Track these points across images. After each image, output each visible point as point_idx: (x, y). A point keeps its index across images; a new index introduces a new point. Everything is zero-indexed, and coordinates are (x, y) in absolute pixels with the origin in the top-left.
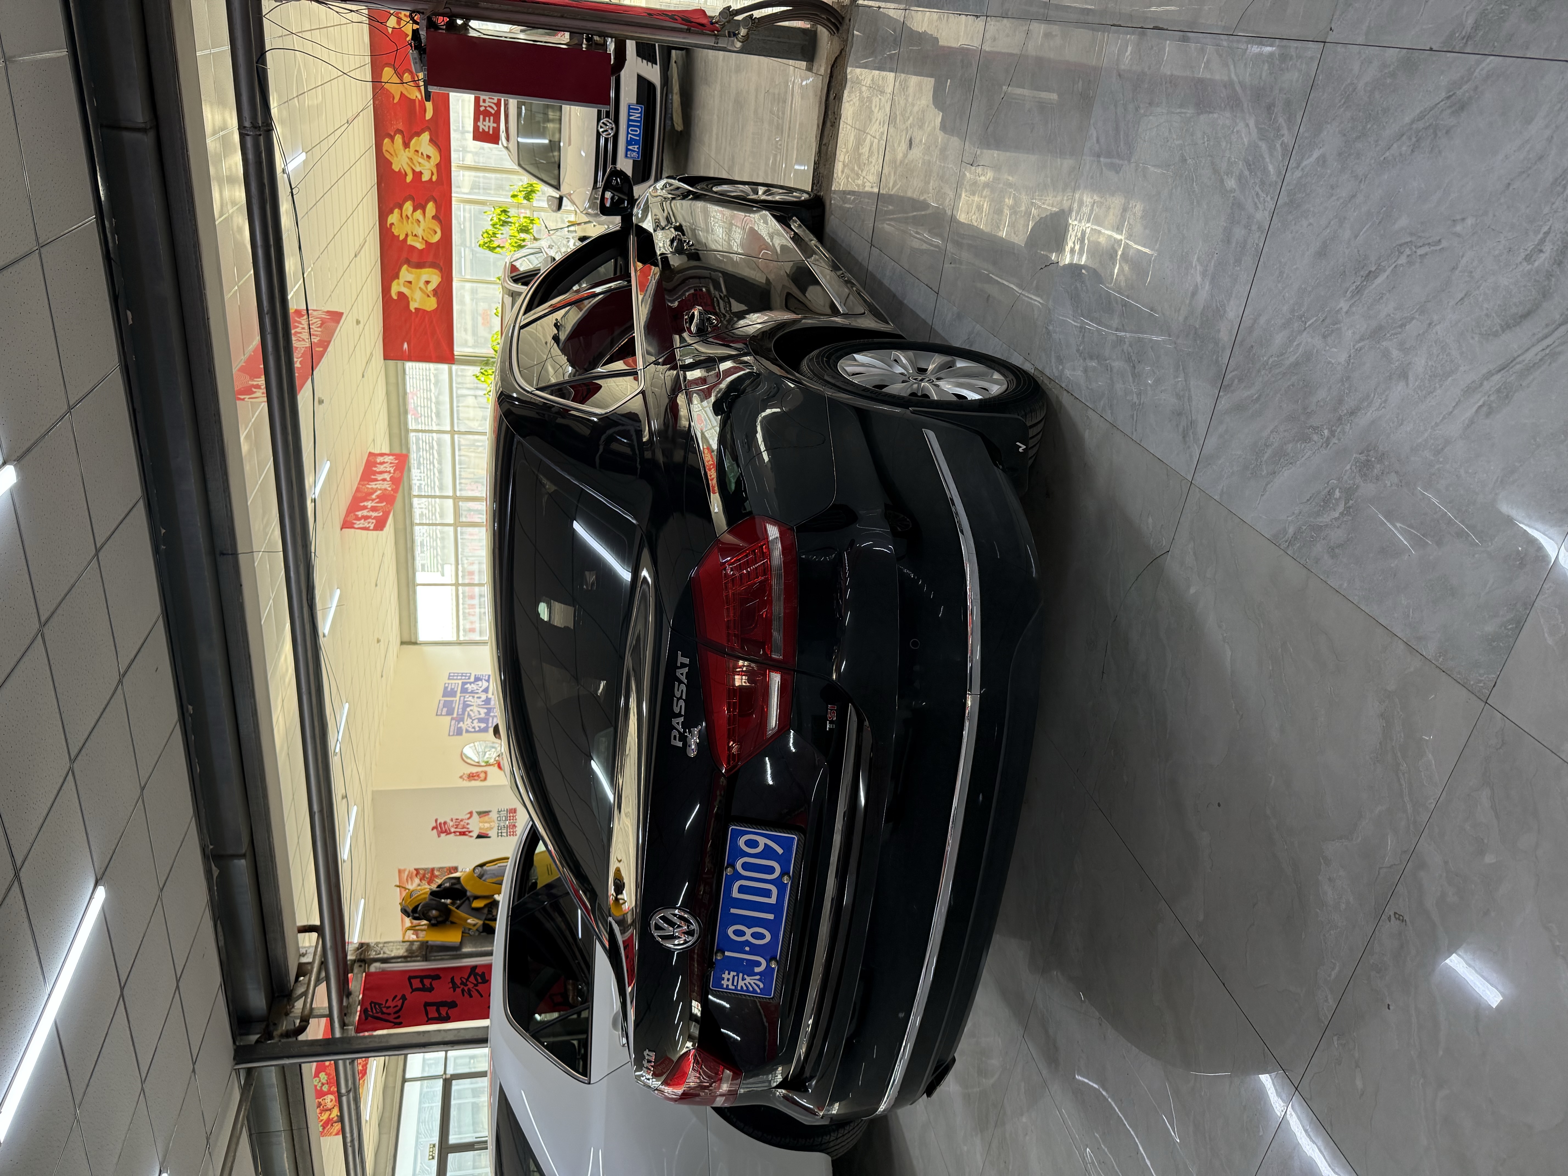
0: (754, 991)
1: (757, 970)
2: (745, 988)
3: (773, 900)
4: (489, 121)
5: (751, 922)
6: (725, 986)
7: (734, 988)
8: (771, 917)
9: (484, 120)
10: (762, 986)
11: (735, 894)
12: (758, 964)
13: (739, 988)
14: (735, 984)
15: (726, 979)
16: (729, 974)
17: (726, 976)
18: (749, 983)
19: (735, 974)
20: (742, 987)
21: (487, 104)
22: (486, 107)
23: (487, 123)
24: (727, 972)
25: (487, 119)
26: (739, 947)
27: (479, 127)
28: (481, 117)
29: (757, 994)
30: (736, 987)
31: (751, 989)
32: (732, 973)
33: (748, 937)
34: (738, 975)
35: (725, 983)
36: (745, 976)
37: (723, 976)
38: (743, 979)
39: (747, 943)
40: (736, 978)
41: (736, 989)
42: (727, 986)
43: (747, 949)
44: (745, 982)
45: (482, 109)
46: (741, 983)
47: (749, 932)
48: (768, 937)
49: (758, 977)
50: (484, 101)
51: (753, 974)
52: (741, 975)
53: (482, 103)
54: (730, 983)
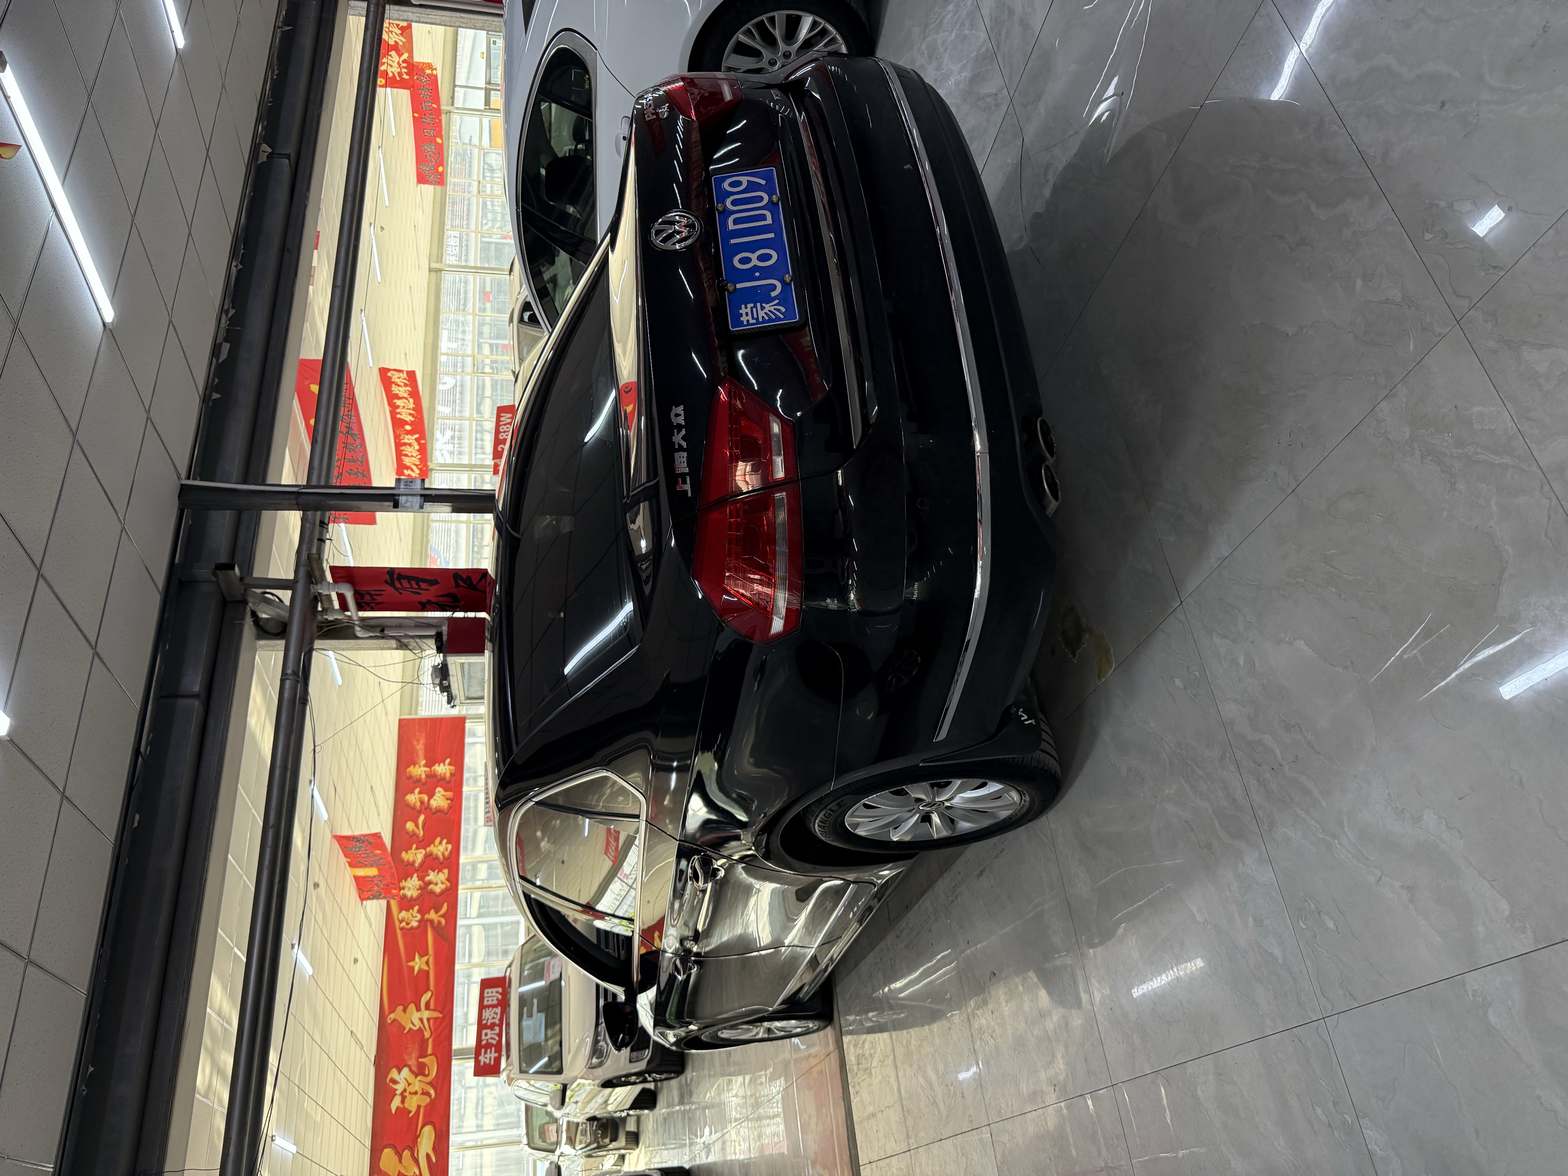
0: (778, 319)
1: (773, 294)
2: (767, 318)
3: (769, 221)
4: (491, 1053)
5: (752, 247)
6: (745, 323)
7: (755, 321)
8: (772, 235)
9: (486, 1053)
10: (783, 310)
11: (731, 226)
12: (774, 287)
13: (761, 320)
14: (755, 316)
15: (744, 315)
16: (746, 308)
17: (743, 311)
18: (769, 311)
19: (752, 305)
20: (763, 317)
21: (488, 1037)
22: (487, 1040)
23: (488, 1055)
24: (743, 306)
25: (489, 1051)
26: (748, 275)
27: (480, 1061)
28: (483, 1051)
29: (781, 319)
30: (757, 319)
31: (774, 317)
32: (750, 306)
33: (755, 262)
34: (755, 306)
35: (744, 319)
36: (764, 305)
37: (740, 311)
38: (763, 308)
39: (756, 268)
40: (754, 309)
41: (758, 322)
42: (748, 321)
43: (757, 274)
44: (764, 311)
45: (484, 1043)
46: (761, 314)
47: (754, 256)
48: (775, 256)
49: (777, 301)
50: (486, 1035)
51: (769, 300)
52: (758, 305)
53: (483, 1037)
54: (750, 317)
